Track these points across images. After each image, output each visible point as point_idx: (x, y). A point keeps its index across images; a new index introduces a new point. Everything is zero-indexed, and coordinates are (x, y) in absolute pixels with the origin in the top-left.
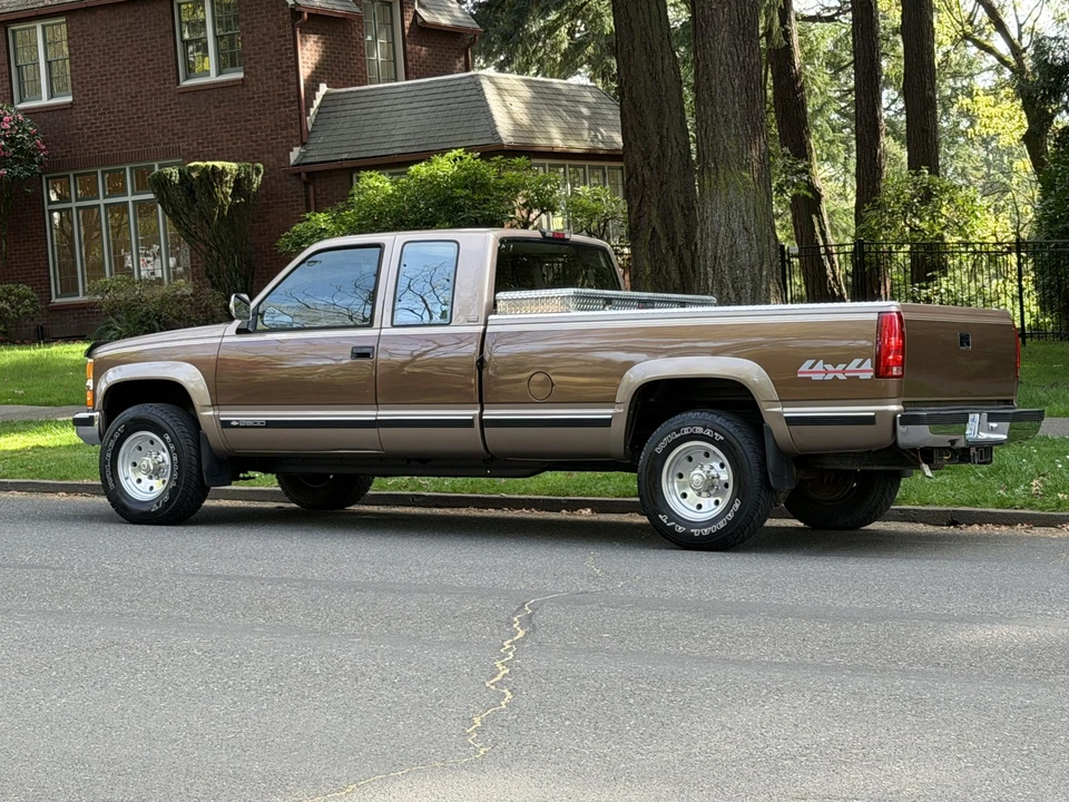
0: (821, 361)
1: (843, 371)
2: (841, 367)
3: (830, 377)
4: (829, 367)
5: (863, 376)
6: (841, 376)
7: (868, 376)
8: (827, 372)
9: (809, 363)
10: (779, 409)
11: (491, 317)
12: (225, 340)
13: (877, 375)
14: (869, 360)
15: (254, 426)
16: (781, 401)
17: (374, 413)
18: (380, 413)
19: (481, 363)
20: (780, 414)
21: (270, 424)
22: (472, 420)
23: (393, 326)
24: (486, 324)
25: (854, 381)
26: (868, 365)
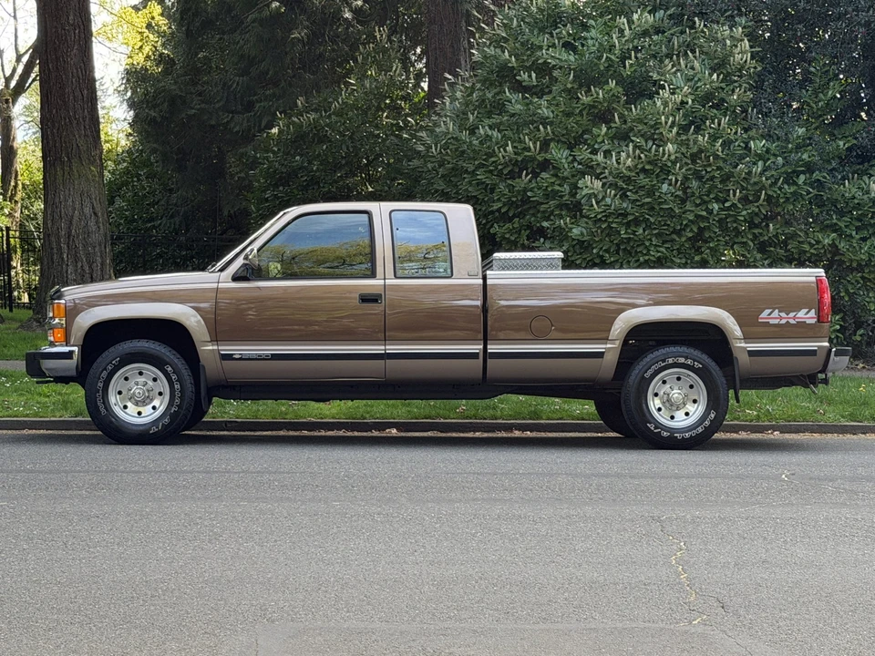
0: (777, 311)
1: (794, 318)
2: (792, 315)
3: (783, 321)
4: (783, 315)
5: (808, 321)
6: (792, 321)
7: (813, 321)
8: (781, 318)
9: (768, 311)
10: (743, 345)
11: (488, 272)
12: (221, 285)
13: (819, 321)
14: (813, 310)
15: (260, 358)
16: (744, 338)
17: (383, 347)
18: (387, 347)
19: (485, 308)
20: (745, 348)
21: (275, 357)
22: (478, 353)
23: (396, 277)
24: (484, 278)
25: (802, 325)
26: (812, 313)
